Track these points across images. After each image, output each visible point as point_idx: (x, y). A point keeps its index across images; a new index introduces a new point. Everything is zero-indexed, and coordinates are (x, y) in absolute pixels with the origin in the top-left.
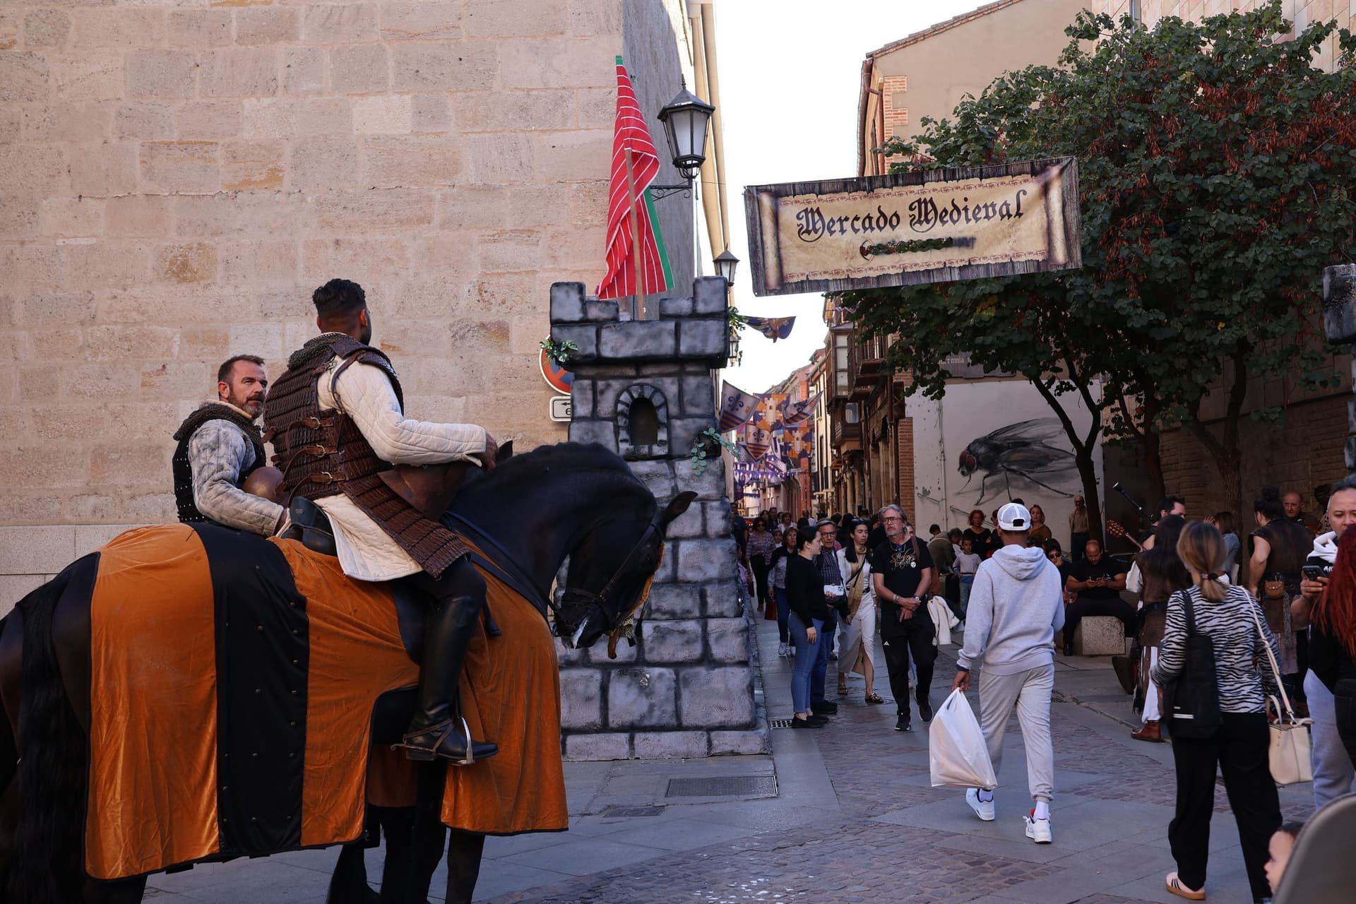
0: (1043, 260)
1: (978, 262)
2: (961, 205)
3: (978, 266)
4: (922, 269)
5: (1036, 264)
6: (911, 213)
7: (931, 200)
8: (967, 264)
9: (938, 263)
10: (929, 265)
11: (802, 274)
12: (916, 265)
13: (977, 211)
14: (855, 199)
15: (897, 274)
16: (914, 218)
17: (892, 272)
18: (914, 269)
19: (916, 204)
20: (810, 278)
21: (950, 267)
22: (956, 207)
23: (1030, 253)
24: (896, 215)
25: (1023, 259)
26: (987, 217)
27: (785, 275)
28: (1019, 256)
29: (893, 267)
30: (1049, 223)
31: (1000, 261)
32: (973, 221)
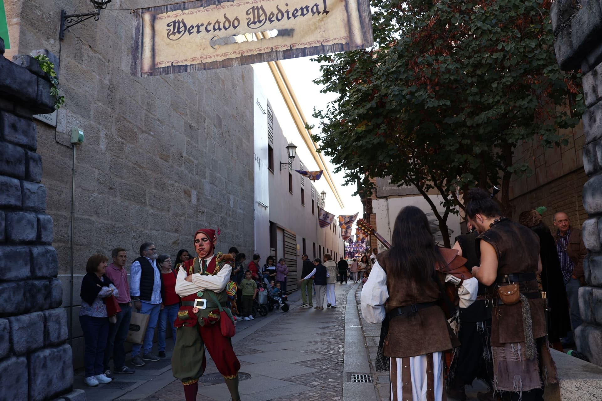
0: (346, 43)
1: (297, 47)
2: (284, 9)
3: (297, 49)
4: (255, 53)
5: (340, 46)
6: (248, 17)
7: (262, 8)
8: (289, 48)
9: (267, 48)
10: (260, 50)
11: (168, 62)
12: (251, 50)
13: (295, 12)
14: (208, 11)
15: (237, 58)
16: (250, 20)
17: (233, 56)
18: (250, 54)
19: (251, 10)
20: (174, 64)
21: (276, 51)
22: (280, 11)
23: (336, 39)
24: (237, 19)
25: (331, 43)
26: (303, 14)
27: (156, 63)
28: (327, 41)
29: (234, 53)
30: (349, 16)
31: (314, 45)
32: (293, 18)
